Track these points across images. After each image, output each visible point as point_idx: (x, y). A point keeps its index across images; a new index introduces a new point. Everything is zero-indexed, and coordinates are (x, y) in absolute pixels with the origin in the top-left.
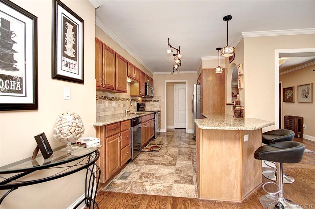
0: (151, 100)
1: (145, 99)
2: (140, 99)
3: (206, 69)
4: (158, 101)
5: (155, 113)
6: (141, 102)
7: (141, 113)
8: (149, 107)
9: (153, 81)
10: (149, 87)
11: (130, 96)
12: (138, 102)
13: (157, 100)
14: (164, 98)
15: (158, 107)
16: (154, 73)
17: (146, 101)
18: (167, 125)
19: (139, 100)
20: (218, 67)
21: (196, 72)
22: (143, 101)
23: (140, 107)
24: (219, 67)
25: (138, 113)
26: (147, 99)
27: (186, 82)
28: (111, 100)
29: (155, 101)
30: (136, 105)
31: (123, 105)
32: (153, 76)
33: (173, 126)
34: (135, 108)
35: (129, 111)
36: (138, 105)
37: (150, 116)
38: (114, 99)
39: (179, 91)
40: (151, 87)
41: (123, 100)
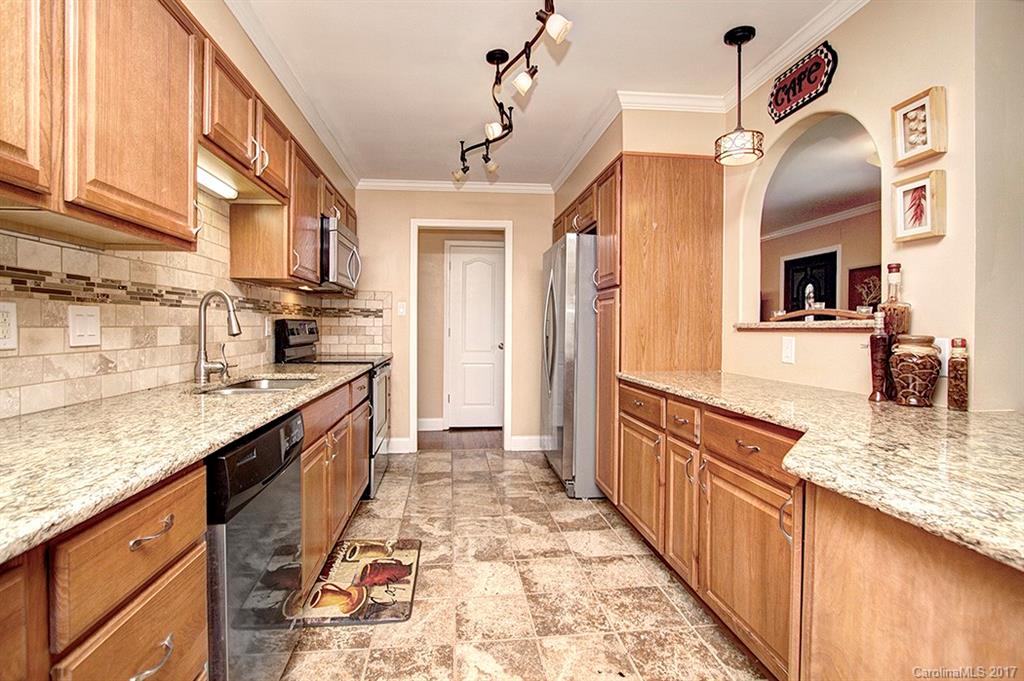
0: (345, 306)
1: (314, 303)
2: (290, 299)
3: (639, 157)
4: (378, 314)
5: (371, 374)
6: (298, 317)
7: (298, 375)
8: (335, 339)
9: (355, 218)
10: (339, 242)
11: (234, 280)
12: (280, 317)
13: (373, 306)
14: (406, 300)
15: (378, 339)
16: (363, 184)
17: (322, 312)
18: (419, 417)
19: (285, 307)
20: (736, 130)
21: (547, 189)
22: (305, 310)
23: (293, 340)
24: (740, 129)
25: (278, 376)
26: (326, 303)
27: (501, 233)
28: (58, 294)
29: (366, 313)
30: (269, 329)
31: (178, 330)
32: (354, 197)
33: (440, 419)
34: (262, 349)
35: (222, 371)
36: (282, 331)
37: (351, 392)
38: (97, 290)
39: (464, 270)
40: (346, 242)
41: (178, 304)
